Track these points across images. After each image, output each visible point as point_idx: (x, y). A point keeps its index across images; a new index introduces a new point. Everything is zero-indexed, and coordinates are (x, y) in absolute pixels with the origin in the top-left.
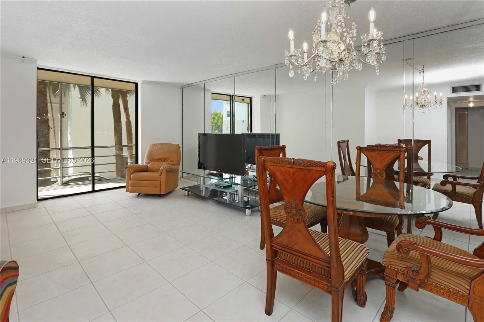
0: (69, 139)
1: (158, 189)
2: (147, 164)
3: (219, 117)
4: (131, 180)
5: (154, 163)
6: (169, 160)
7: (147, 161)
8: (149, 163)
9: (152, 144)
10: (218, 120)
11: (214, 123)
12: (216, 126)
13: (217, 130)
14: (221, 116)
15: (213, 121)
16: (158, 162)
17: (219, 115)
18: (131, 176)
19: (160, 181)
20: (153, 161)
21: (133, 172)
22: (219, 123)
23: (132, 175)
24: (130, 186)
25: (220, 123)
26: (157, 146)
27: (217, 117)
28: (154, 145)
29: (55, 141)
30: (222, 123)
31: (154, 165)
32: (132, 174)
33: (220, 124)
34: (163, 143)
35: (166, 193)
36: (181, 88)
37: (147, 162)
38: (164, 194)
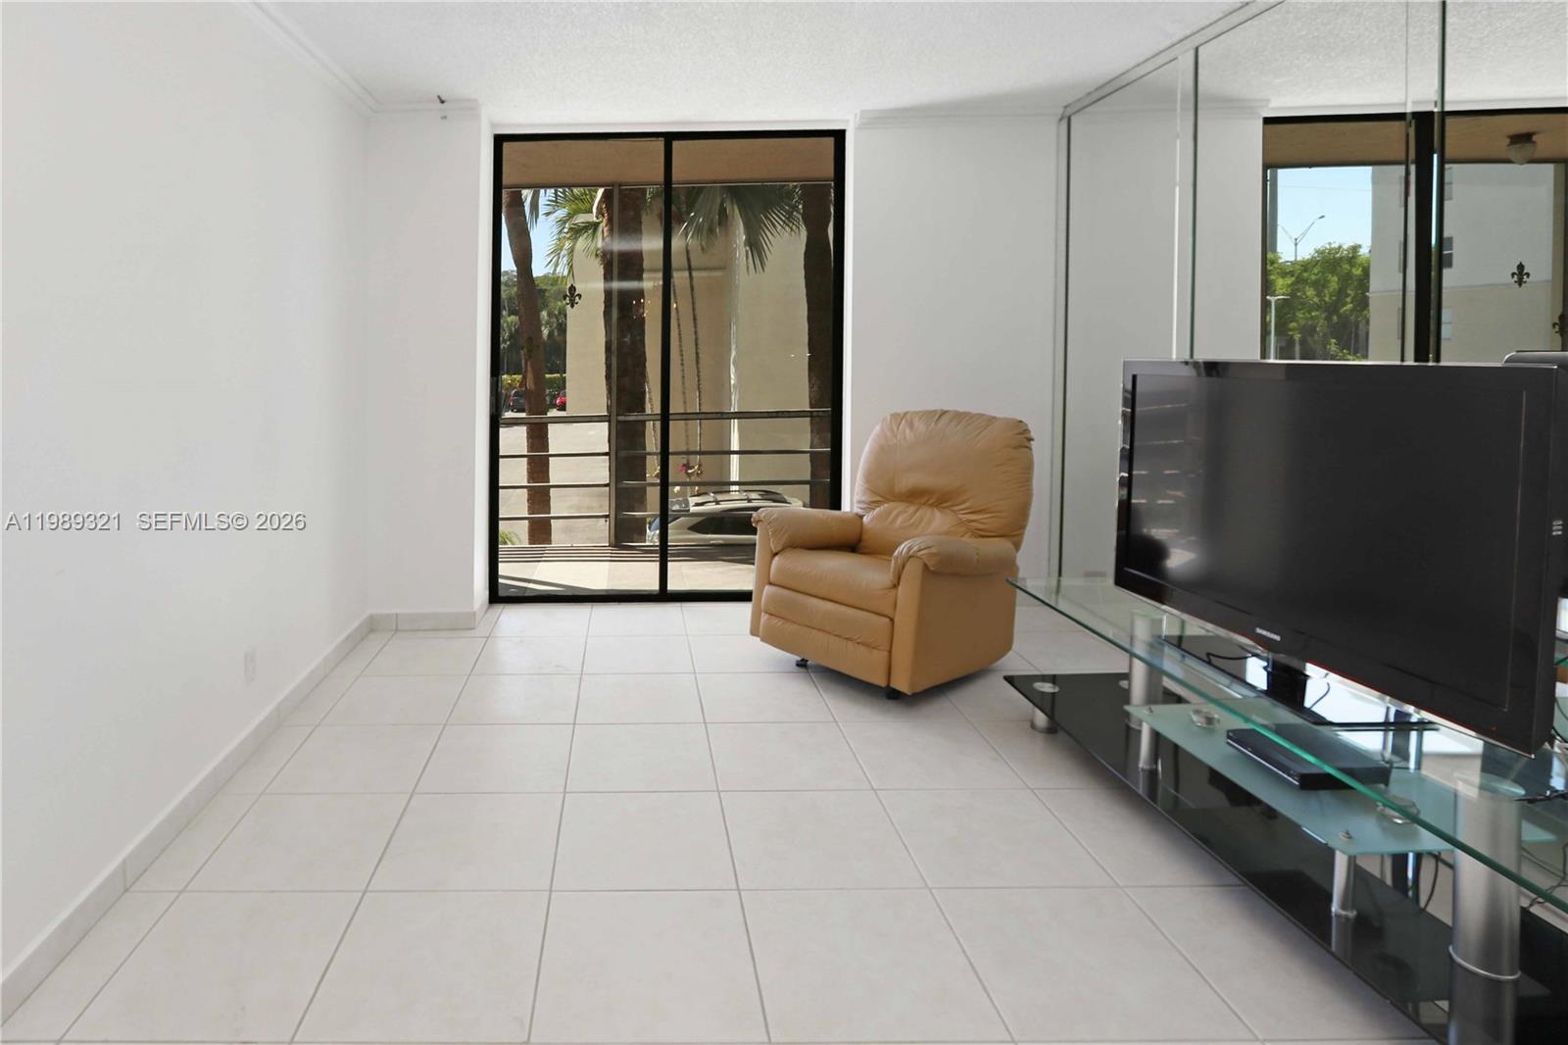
0: (732, 382)
1: (879, 656)
2: (860, 512)
3: (1346, 279)
4: (770, 584)
5: (890, 513)
6: (964, 502)
7: (863, 495)
8: (872, 505)
9: (894, 416)
10: (1340, 289)
11: (1318, 307)
12: (1328, 319)
13: (1333, 341)
14: (1357, 272)
15: (1316, 300)
16: (912, 509)
17: (1347, 266)
18: (771, 562)
19: (892, 620)
20: (887, 500)
21: (779, 548)
22: (1345, 304)
23: (777, 558)
24: (766, 613)
25: (1349, 306)
26: (911, 425)
27: (1335, 279)
28: (898, 418)
29: (699, 385)
30: (1363, 303)
31: (890, 519)
32: (776, 554)
33: (1352, 311)
34: (944, 413)
35: (918, 690)
36: (1061, 120)
37: (863, 499)
38: (905, 695)
